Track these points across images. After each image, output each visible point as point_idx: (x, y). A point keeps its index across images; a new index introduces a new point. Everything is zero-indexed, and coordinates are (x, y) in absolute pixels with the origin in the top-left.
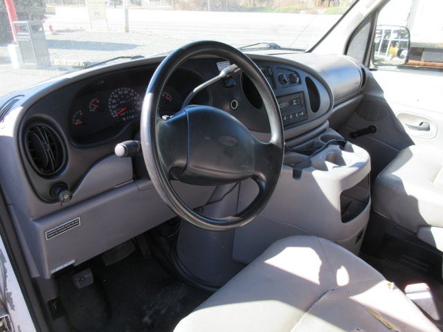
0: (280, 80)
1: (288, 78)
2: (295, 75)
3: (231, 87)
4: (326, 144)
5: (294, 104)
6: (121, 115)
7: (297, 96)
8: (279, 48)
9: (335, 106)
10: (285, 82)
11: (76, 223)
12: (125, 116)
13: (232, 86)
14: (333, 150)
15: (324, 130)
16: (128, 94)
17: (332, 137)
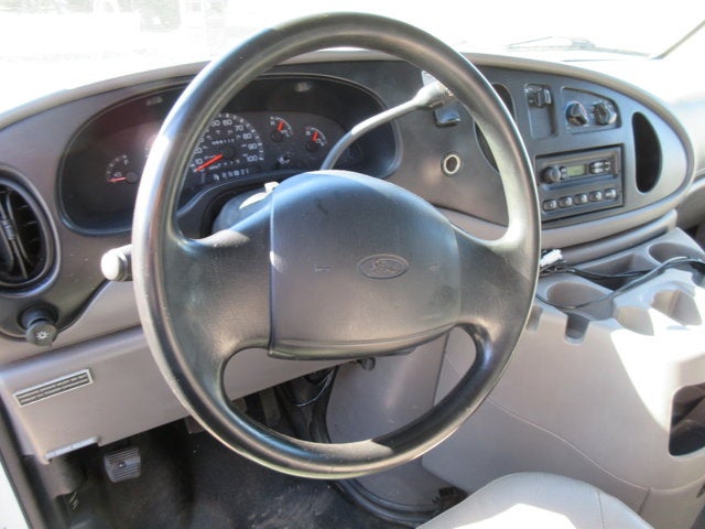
0: (568, 116)
1: (589, 111)
2: (608, 107)
3: (446, 125)
4: (659, 265)
5: (597, 171)
6: (212, 168)
7: (607, 153)
8: (593, 48)
9: (698, 178)
10: (581, 121)
11: (82, 380)
12: (218, 172)
13: (451, 125)
14: (675, 283)
15: (663, 232)
16: (232, 127)
17: (678, 250)
